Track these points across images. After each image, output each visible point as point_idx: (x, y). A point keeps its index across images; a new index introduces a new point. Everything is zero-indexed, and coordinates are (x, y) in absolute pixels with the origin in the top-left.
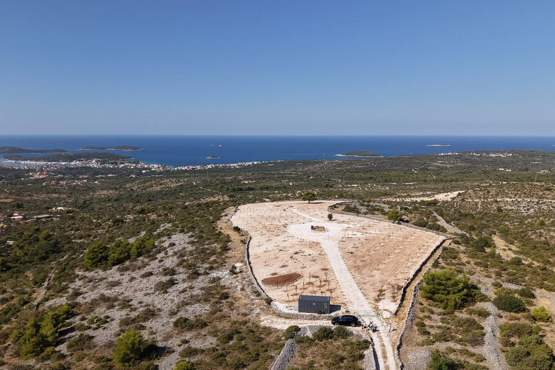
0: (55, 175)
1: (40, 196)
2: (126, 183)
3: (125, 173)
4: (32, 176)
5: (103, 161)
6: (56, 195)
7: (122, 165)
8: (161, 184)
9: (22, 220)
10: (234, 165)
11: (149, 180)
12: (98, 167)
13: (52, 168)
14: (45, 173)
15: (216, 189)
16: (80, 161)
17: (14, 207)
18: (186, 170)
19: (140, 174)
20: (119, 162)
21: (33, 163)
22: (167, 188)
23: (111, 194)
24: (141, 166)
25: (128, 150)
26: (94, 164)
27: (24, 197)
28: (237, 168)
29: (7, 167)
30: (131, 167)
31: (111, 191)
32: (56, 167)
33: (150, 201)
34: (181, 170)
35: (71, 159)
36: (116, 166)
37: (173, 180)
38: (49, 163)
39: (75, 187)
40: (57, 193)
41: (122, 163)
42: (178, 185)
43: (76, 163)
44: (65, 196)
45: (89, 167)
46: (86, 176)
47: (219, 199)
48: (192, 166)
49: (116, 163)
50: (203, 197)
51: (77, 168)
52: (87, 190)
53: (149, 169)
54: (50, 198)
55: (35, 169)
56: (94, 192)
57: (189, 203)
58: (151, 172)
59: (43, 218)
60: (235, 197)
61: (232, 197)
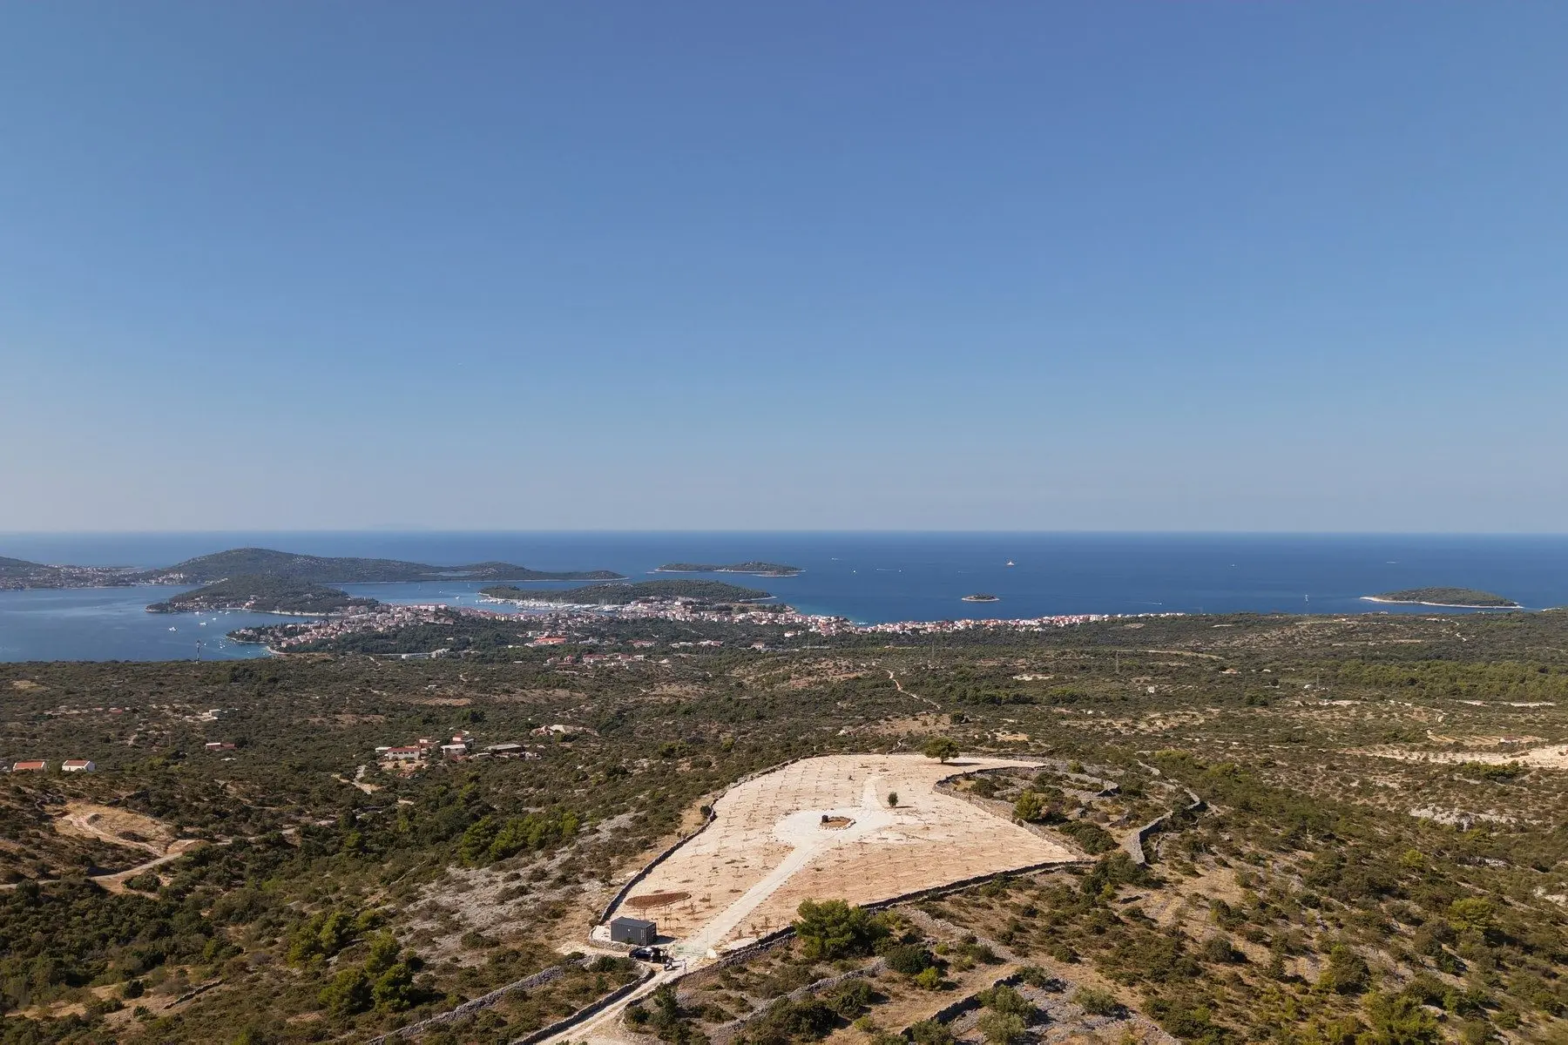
0: (582, 639)
1: (529, 695)
2: (730, 665)
3: (743, 639)
4: (531, 640)
5: (700, 603)
6: (562, 693)
7: (741, 616)
8: (810, 674)
9: (464, 752)
10: (1028, 622)
11: (786, 661)
12: (683, 620)
13: (579, 619)
14: (560, 633)
15: (932, 695)
16: (645, 602)
17: (465, 719)
18: (894, 633)
19: (777, 641)
20: (733, 606)
21: (542, 604)
22: (820, 683)
23: (688, 694)
24: (786, 619)
25: (769, 574)
26: (676, 611)
27: (495, 694)
28: (1033, 632)
29: (482, 615)
30: (761, 620)
31: (689, 688)
32: (588, 617)
33: (760, 717)
34: (883, 633)
35: (625, 596)
36: (726, 619)
37: (844, 663)
38: (577, 607)
39: (612, 672)
40: (566, 688)
41: (743, 610)
42: (852, 676)
43: (636, 609)
44: (581, 695)
45: (662, 620)
46: (648, 645)
47: (925, 724)
48: (916, 620)
49: (728, 610)
50: (890, 717)
51: (634, 621)
52: (635, 683)
53: (803, 627)
54: (548, 700)
55: (541, 623)
56: (650, 687)
57: (849, 729)
58: (805, 637)
59: (505, 750)
60: (967, 721)
61: (959, 719)
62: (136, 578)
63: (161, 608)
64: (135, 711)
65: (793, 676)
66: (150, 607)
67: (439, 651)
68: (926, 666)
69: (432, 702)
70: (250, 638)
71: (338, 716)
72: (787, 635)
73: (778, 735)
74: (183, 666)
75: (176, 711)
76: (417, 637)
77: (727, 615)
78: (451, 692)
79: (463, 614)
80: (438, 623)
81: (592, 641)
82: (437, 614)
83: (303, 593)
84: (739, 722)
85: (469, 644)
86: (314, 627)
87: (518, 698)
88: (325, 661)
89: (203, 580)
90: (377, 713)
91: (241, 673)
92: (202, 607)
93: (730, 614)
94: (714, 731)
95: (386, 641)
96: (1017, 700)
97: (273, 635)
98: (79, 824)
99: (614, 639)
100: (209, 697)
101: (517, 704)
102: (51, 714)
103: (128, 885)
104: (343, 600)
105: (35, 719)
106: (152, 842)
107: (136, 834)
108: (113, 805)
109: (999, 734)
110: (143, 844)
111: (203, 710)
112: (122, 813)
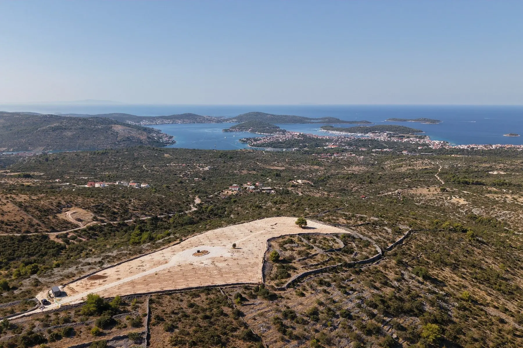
0: (344, 146)
1: (305, 167)
2: (387, 160)
3: (401, 149)
4: (327, 146)
5: (394, 134)
6: (316, 167)
7: (406, 140)
8: (410, 166)
12: (383, 140)
13: (347, 139)
14: (337, 143)
15: (445, 178)
16: (373, 133)
17: (274, 175)
18: (464, 149)
19: (414, 150)
20: (406, 135)
21: (338, 132)
22: (412, 170)
23: (360, 170)
24: (423, 141)
26: (383, 137)
27: (294, 166)
29: (314, 137)
30: (413, 142)
31: (362, 168)
32: (351, 138)
34: (459, 149)
35: (367, 130)
36: (400, 140)
37: (426, 162)
38: (349, 134)
39: (339, 160)
40: (318, 165)
41: (408, 137)
42: (424, 167)
43: (370, 135)
44: (322, 168)
45: (376, 140)
46: (364, 149)
47: (429, 191)
48: (476, 145)
49: (402, 137)
50: (418, 187)
51: (366, 140)
52: (344, 165)
53: (427, 145)
54: (310, 169)
56: (349, 167)
57: (400, 190)
58: (426, 149)
59: (266, 189)
60: (447, 191)
61: (443, 190)
62: (224, 120)
63: (226, 131)
64: (188, 165)
65: (403, 166)
66: (223, 130)
67: (296, 148)
68: (457, 165)
69: (272, 168)
70: (244, 141)
71: (242, 171)
72: (419, 148)
73: (373, 190)
74: (210, 151)
75: (199, 166)
76: (290, 144)
78: (280, 164)
79: (308, 136)
80: (298, 139)
81: (347, 147)
82: (299, 136)
85: (306, 146)
86: (263, 137)
87: (300, 168)
89: (241, 122)
90: (254, 170)
91: (224, 155)
92: (237, 131)
94: (352, 187)
95: (281, 144)
96: (478, 183)
97: (251, 141)
98: (68, 214)
99: (354, 147)
100: (210, 162)
101: (299, 170)
102: (168, 165)
103: (57, 237)
104: (275, 129)
105: (162, 166)
106: (83, 222)
107: (81, 219)
108: (85, 209)
109: (454, 198)
110: (80, 223)
111: (207, 166)
112: (85, 211)
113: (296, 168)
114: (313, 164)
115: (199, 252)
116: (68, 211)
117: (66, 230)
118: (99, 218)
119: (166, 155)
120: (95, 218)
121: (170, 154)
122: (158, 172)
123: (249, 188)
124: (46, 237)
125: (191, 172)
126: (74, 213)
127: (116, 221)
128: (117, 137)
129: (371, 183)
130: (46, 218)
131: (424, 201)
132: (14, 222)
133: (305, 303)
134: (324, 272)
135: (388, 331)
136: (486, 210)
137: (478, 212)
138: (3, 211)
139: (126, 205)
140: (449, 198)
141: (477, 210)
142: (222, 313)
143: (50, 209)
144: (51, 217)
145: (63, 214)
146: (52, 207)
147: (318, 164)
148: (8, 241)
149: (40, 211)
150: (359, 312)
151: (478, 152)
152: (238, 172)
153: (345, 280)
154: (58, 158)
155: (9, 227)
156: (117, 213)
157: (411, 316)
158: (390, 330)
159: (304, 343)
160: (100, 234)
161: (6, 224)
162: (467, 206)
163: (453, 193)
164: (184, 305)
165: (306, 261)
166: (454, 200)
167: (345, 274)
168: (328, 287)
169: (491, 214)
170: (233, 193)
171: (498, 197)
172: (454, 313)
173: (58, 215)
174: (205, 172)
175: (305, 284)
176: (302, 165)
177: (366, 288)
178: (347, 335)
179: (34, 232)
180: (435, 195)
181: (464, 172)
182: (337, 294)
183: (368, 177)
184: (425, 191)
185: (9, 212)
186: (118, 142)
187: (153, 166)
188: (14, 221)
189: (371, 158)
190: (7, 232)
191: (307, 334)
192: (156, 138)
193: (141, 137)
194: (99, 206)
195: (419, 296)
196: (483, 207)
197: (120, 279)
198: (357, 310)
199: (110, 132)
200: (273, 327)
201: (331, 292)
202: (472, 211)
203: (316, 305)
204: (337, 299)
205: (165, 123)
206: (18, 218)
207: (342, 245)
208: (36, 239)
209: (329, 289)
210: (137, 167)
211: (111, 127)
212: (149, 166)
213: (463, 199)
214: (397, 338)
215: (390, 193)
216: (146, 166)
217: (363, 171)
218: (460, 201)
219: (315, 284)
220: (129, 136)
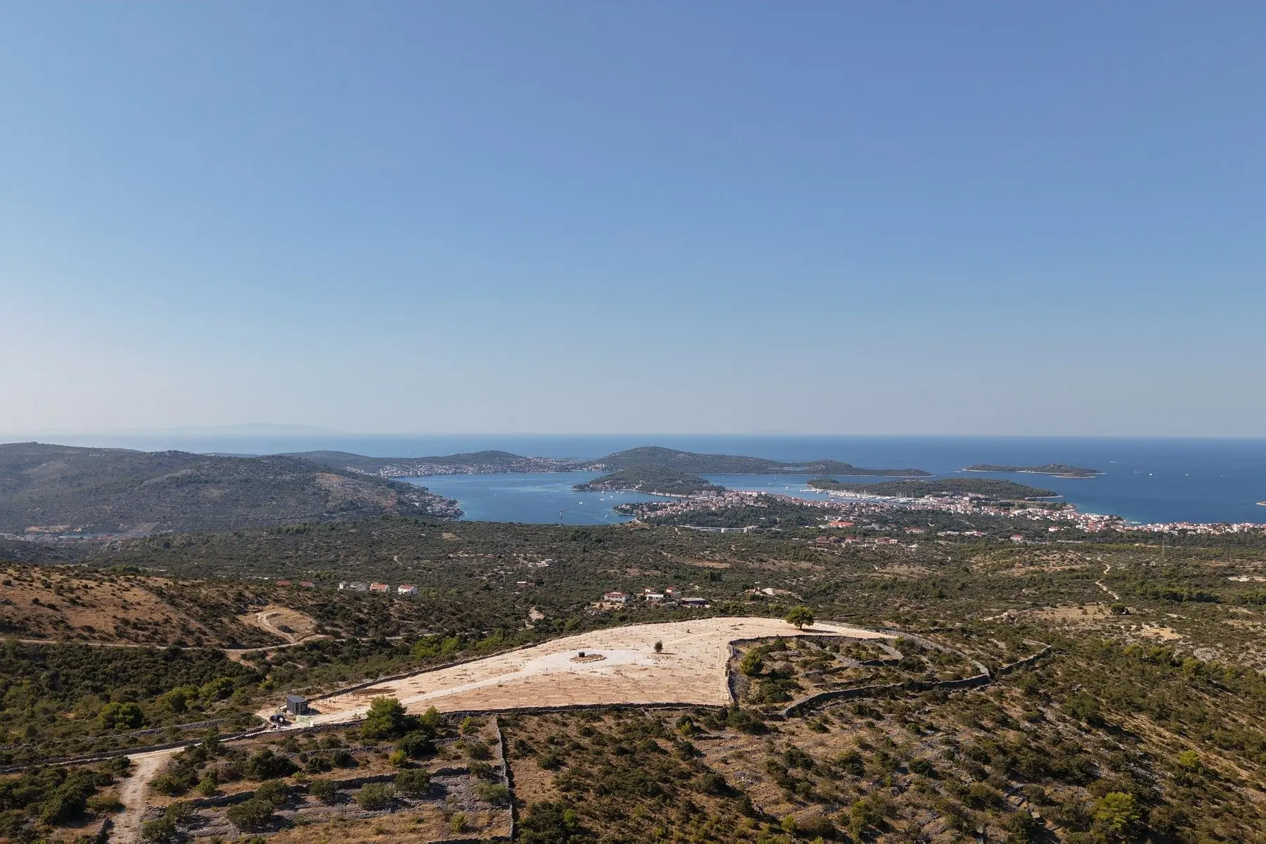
0: (866, 524)
1: (778, 564)
2: (974, 553)
3: (1008, 532)
4: (826, 523)
5: (986, 499)
6: (804, 565)
7: (1016, 512)
8: (1032, 564)
12: (963, 512)
13: (873, 508)
14: (851, 518)
16: (937, 496)
18: (1161, 532)
20: (1016, 502)
21: (850, 495)
22: (1037, 572)
23: (912, 573)
24: (1060, 516)
25: (1066, 476)
26: (962, 505)
27: (750, 562)
29: (793, 502)
30: (1035, 516)
31: (917, 569)
32: (882, 507)
34: (1149, 532)
35: (920, 491)
36: (1002, 513)
37: (1071, 556)
38: (878, 498)
39: (859, 552)
40: (811, 561)
41: (1022, 507)
42: (1067, 568)
43: (929, 501)
44: (818, 567)
45: (944, 513)
46: (916, 531)
47: (1085, 613)
48: (1191, 523)
49: (1007, 507)
50: (1058, 605)
51: (919, 511)
52: (873, 561)
53: (1072, 524)
55: (840, 509)
56: (884, 565)
57: (1013, 612)
58: (1068, 532)
59: (692, 602)
60: (1128, 613)
61: (1119, 610)
62: (576, 466)
63: (581, 488)
64: (500, 557)
65: (1016, 565)
66: (574, 487)
67: (751, 527)
68: (1148, 563)
69: (699, 564)
70: (626, 511)
71: (628, 570)
72: (1051, 530)
73: (949, 612)
74: (547, 528)
75: (525, 559)
76: (736, 516)
77: (1005, 510)
78: (718, 557)
79: (778, 500)
80: (756, 505)
81: (876, 527)
82: (756, 500)
83: (676, 480)
84: (922, 599)
85: (775, 522)
86: (671, 503)
87: (765, 566)
88: (642, 529)
89: (617, 468)
90: (657, 569)
91: (582, 535)
92: (607, 488)
93: (1009, 509)
94: (897, 605)
95: (714, 518)
96: (1201, 598)
97: (641, 509)
98: (262, 618)
99: (894, 526)
100: (552, 550)
101: (764, 570)
102: (451, 556)
103: (244, 657)
104: (700, 486)
105: (439, 558)
106: (296, 634)
107: (291, 628)
108: (297, 609)
109: (1147, 627)
110: (289, 635)
111: (543, 559)
112: (296, 614)
113: (757, 565)
114: (796, 559)
115: (582, 655)
116: (260, 611)
117: (260, 647)
118: (328, 628)
119: (446, 536)
120: (319, 626)
121: (454, 533)
122: (430, 570)
123: (651, 598)
124: (221, 656)
125: (505, 570)
126: (274, 615)
127: (367, 636)
128: (328, 501)
129: (941, 596)
130: (215, 621)
131: (1075, 635)
132: (150, 624)
133: (831, 742)
134: (865, 696)
135: (1019, 805)
136: (1227, 652)
137: (1209, 656)
138: (125, 601)
139: (384, 607)
140: (1134, 627)
141: (1207, 652)
142: (655, 748)
143: (223, 604)
144: (226, 620)
145: (250, 616)
146: (225, 601)
147: (808, 559)
148: (145, 658)
149: (200, 606)
150: (951, 767)
151: (1197, 540)
152: (618, 571)
153: (914, 712)
154: (193, 541)
155: (141, 633)
156: (367, 622)
157: (1069, 783)
158: (1025, 804)
159: (837, 810)
160: (334, 659)
161: (135, 626)
162: (1181, 643)
163: (1145, 618)
164: (572, 731)
165: (824, 676)
166: (1148, 631)
167: (912, 702)
168: (878, 719)
169: (1240, 659)
170: (615, 607)
171: (1254, 627)
172: (1164, 788)
173: (240, 617)
174: (540, 571)
175: (826, 713)
176: (771, 560)
177: (961, 727)
178: (929, 803)
179: (194, 646)
180: (1100, 621)
181: (1167, 577)
182: (898, 734)
183: (934, 584)
184: (1074, 613)
185: (139, 604)
186: (328, 512)
187: (418, 558)
188: (151, 621)
189: (936, 549)
190: (137, 642)
191: (842, 796)
192: (417, 504)
193: (383, 500)
194: (326, 605)
195: (1080, 750)
196: (1219, 645)
197: (423, 692)
198: (947, 763)
199: (309, 490)
200: (767, 777)
201: (887, 729)
202: (1195, 654)
203: (856, 748)
204: (899, 740)
205: (436, 474)
206: (158, 617)
207: (898, 655)
208: (200, 658)
209: (879, 724)
210: (379, 560)
211: (314, 479)
212: (408, 559)
213: (1169, 629)
214: (1041, 819)
215: (991, 618)
216: (400, 559)
217: (919, 574)
218: (1162, 633)
219: (850, 714)
220: (355, 498)
